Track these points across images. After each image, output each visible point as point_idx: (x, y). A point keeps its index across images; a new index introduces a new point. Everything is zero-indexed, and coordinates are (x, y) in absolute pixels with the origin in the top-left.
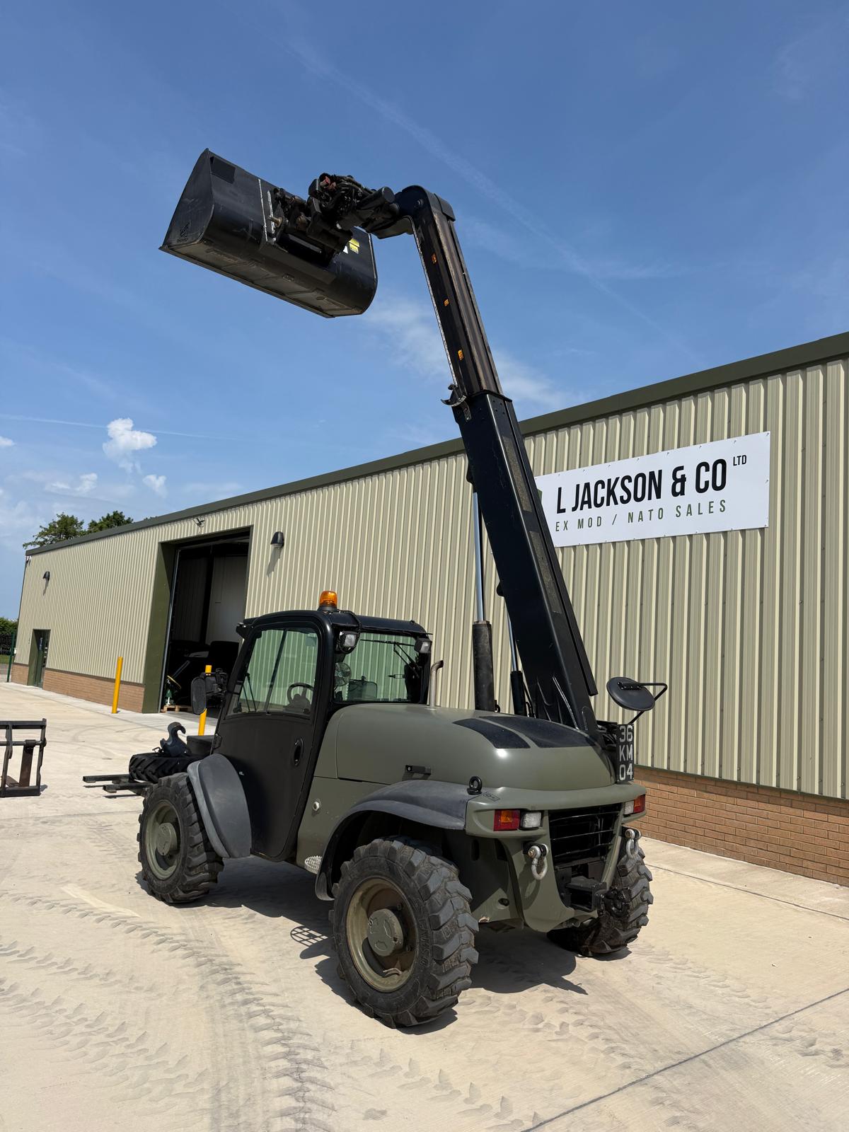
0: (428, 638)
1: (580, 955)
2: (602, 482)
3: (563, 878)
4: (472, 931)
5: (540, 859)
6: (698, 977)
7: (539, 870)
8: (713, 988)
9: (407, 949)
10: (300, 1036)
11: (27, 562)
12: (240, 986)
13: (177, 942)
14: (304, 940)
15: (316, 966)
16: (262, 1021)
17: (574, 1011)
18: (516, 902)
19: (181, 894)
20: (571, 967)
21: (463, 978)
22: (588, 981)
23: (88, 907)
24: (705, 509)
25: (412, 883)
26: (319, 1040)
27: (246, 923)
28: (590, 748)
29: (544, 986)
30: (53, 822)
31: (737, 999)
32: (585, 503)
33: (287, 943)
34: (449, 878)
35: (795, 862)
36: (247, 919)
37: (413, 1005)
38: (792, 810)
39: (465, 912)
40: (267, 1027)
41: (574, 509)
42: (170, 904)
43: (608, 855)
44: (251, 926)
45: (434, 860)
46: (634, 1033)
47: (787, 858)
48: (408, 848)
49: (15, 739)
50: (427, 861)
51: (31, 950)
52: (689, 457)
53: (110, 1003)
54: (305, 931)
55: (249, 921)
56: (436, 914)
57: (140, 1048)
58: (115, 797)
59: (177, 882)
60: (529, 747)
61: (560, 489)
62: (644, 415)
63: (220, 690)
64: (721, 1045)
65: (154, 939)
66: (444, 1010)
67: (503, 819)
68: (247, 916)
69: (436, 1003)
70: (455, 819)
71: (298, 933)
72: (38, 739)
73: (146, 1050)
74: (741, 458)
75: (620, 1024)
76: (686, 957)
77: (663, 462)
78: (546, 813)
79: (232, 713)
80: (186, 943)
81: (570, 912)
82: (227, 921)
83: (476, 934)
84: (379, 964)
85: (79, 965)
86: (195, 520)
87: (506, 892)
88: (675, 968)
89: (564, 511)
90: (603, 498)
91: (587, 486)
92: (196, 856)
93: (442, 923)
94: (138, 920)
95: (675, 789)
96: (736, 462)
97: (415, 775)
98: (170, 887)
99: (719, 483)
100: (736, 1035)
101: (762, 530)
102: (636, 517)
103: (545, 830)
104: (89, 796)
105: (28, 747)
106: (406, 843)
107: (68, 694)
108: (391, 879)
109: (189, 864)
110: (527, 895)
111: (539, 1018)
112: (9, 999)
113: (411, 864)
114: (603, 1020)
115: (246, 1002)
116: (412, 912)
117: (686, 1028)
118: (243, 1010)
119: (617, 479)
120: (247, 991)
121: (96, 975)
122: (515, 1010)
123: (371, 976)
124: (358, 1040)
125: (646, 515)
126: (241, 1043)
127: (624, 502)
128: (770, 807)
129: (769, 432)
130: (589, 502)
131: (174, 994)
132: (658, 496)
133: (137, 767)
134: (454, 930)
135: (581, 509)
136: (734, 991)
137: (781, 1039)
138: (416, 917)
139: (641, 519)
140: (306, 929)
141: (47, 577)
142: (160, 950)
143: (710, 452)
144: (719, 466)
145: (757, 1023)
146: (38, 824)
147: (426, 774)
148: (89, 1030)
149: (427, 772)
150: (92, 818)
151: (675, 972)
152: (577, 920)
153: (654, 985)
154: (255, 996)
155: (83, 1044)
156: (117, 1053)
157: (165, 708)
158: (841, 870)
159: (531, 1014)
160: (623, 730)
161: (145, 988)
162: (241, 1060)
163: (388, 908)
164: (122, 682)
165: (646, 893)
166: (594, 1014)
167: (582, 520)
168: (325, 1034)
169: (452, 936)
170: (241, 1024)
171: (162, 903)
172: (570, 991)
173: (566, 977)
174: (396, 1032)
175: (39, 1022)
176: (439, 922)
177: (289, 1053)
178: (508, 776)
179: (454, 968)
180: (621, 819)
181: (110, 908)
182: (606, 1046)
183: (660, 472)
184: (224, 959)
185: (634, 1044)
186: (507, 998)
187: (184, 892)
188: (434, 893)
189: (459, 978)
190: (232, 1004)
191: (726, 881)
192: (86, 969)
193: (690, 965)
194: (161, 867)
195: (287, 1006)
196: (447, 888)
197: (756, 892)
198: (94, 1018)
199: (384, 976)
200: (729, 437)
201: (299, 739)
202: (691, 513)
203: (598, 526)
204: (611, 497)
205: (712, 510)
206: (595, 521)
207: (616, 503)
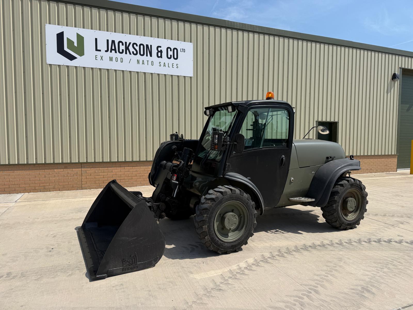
2: (122, 42)
24: (170, 65)
32: (113, 50)
41: (107, 51)
52: (165, 43)
61: (96, 39)
62: (141, 18)
74: (183, 50)
89: (100, 51)
90: (123, 50)
91: (113, 42)
96: (182, 51)
99: (175, 57)
101: (191, 77)
102: (141, 62)
119: (130, 43)
125: (146, 62)
127: (134, 54)
129: (193, 43)
130: (115, 50)
135: (111, 52)
139: (143, 63)
143: (173, 44)
144: (175, 50)
167: (112, 57)
183: (151, 46)
200: (178, 40)
202: (165, 66)
203: (121, 62)
204: (128, 51)
205: (173, 67)
206: (119, 60)
207: (130, 54)
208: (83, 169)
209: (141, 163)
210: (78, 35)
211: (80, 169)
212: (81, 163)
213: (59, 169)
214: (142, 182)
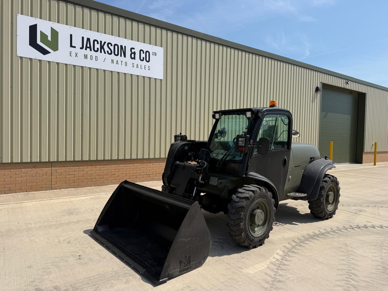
2: (97, 41)
24: (143, 67)
32: (88, 48)
41: (82, 48)
61: (71, 35)
62: (116, 19)
74: (155, 53)
89: (75, 47)
90: (98, 49)
91: (88, 39)
96: (153, 54)
99: (148, 60)
101: (161, 80)
102: (115, 62)
119: (105, 43)
125: (120, 62)
127: (109, 53)
129: (163, 48)
130: (90, 48)
135: (86, 49)
139: (117, 63)
143: (146, 47)
144: (148, 53)
167: (87, 55)
183: (125, 47)
200: (150, 44)
201: (285, 157)
202: (138, 67)
203: (96, 60)
204: (102, 50)
205: (145, 68)
206: (94, 58)
207: (105, 53)
208: (53, 168)
209: (113, 161)
210: (52, 29)
211: (50, 168)
212: (52, 162)
213: (27, 168)
214: (113, 181)
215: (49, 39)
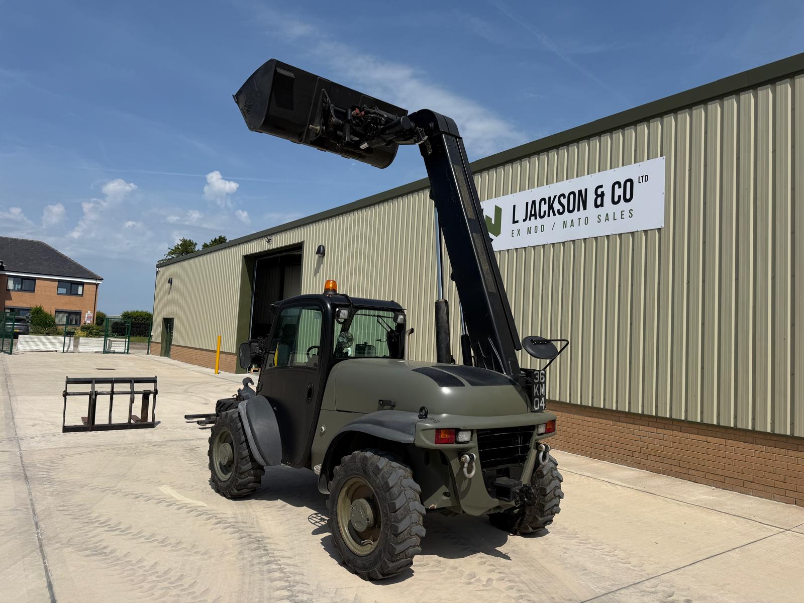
0: (404, 312)
1: (511, 534)
2: (544, 199)
3: (489, 478)
4: (421, 514)
5: (470, 463)
6: (595, 549)
7: (469, 471)
8: (605, 556)
9: (376, 526)
10: (301, 585)
11: (157, 272)
12: (266, 552)
13: (229, 523)
14: (317, 522)
15: (321, 539)
16: (277, 575)
17: (499, 571)
18: (455, 494)
19: (236, 491)
20: (503, 541)
21: (414, 546)
22: (513, 551)
23: (173, 500)
24: (618, 216)
25: (378, 480)
26: (314, 588)
27: (279, 511)
28: (511, 387)
29: (481, 554)
30: (160, 445)
31: (621, 565)
32: (532, 215)
33: (305, 524)
34: (405, 476)
35: (684, 470)
36: (280, 508)
37: (379, 565)
38: (681, 434)
39: (416, 500)
40: (280, 579)
41: (524, 220)
42: (229, 498)
43: (526, 462)
44: (282, 512)
45: (394, 464)
46: (539, 586)
47: (678, 468)
48: (376, 457)
49: (136, 390)
50: (389, 465)
51: (130, 527)
52: (607, 178)
53: (175, 562)
54: (318, 516)
55: (282, 509)
56: (394, 502)
57: (190, 591)
58: (205, 428)
59: (233, 483)
60: (463, 385)
61: (514, 206)
62: (574, 149)
63: (261, 351)
64: (602, 595)
65: (214, 521)
66: (402, 569)
67: (442, 436)
68: (280, 506)
69: (395, 564)
70: (407, 436)
71: (314, 517)
72: (152, 389)
73: (194, 593)
74: (644, 177)
75: (531, 580)
76: (589, 535)
77: (587, 183)
78: (475, 431)
79: (269, 368)
80: (235, 524)
81: (496, 502)
82: (266, 509)
83: (424, 516)
84: (358, 537)
85: (160, 538)
86: (266, 238)
87: (447, 488)
88: (580, 543)
89: (517, 222)
90: (545, 212)
91: (534, 202)
92: (245, 465)
93: (397, 509)
94: (205, 508)
95: (597, 420)
96: (641, 181)
97: (386, 407)
98: (228, 487)
99: (628, 197)
100: (615, 588)
101: (659, 230)
102: (569, 224)
103: (474, 444)
104: (188, 428)
105: (146, 395)
106: (375, 453)
107: (187, 362)
108: (364, 478)
109: (240, 470)
110: (462, 490)
111: (472, 576)
112: (108, 559)
113: (377, 466)
114: (519, 577)
115: (268, 563)
116: (378, 500)
117: (578, 583)
118: (266, 568)
119: (555, 196)
120: (270, 555)
121: (170, 544)
122: (456, 570)
123: (353, 546)
124: (342, 588)
125: (576, 222)
126: (260, 589)
127: (560, 213)
128: (665, 431)
129: (665, 157)
130: (535, 215)
131: (220, 557)
132: (585, 208)
133: (221, 407)
134: (406, 513)
135: (530, 220)
136: (619, 558)
137: (648, 592)
138: (381, 504)
139: (572, 225)
140: (319, 515)
141: (170, 281)
142: (216, 529)
143: (621, 174)
144: (628, 184)
145: (631, 581)
146: (150, 447)
147: (392, 406)
148: (158, 579)
149: (392, 404)
150: (187, 442)
151: (579, 546)
152: (501, 508)
153: (562, 554)
154: (276, 559)
155: (152, 588)
156: (173, 594)
157: (252, 370)
158: (716, 476)
159: (468, 573)
160: (537, 374)
161: (201, 553)
162: (257, 600)
163: (364, 498)
164: (221, 352)
165: (557, 490)
166: (513, 574)
167: (531, 228)
168: (319, 584)
169: (405, 517)
170: (263, 577)
171: (224, 498)
172: (499, 557)
173: (498, 549)
174: (369, 583)
175: (125, 574)
176: (395, 507)
177: (291, 596)
178: (450, 406)
179: (406, 539)
180: (535, 437)
181: (188, 501)
182: (518, 595)
183: (586, 190)
184: (259, 535)
185: (538, 593)
186: (452, 562)
187: (237, 490)
188: (392, 487)
189: (410, 546)
190: (259, 563)
191: (630, 484)
192: (164, 540)
193: (592, 541)
194: (223, 473)
195: (296, 566)
196: (402, 484)
197: (651, 492)
198: (163, 572)
199: (362, 545)
200: (635, 162)
201: (311, 384)
202: (608, 219)
203: (542, 231)
204: (551, 211)
205: (623, 217)
206: (539, 229)
207: (554, 214)
210: (496, 207)
215: (493, 222)
